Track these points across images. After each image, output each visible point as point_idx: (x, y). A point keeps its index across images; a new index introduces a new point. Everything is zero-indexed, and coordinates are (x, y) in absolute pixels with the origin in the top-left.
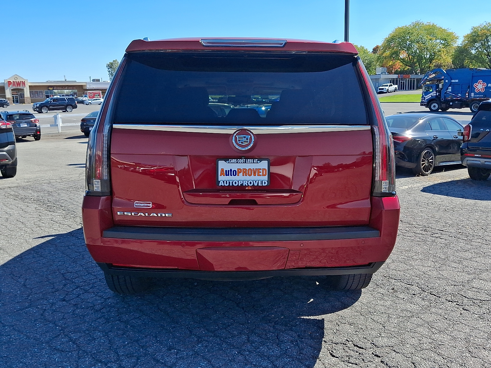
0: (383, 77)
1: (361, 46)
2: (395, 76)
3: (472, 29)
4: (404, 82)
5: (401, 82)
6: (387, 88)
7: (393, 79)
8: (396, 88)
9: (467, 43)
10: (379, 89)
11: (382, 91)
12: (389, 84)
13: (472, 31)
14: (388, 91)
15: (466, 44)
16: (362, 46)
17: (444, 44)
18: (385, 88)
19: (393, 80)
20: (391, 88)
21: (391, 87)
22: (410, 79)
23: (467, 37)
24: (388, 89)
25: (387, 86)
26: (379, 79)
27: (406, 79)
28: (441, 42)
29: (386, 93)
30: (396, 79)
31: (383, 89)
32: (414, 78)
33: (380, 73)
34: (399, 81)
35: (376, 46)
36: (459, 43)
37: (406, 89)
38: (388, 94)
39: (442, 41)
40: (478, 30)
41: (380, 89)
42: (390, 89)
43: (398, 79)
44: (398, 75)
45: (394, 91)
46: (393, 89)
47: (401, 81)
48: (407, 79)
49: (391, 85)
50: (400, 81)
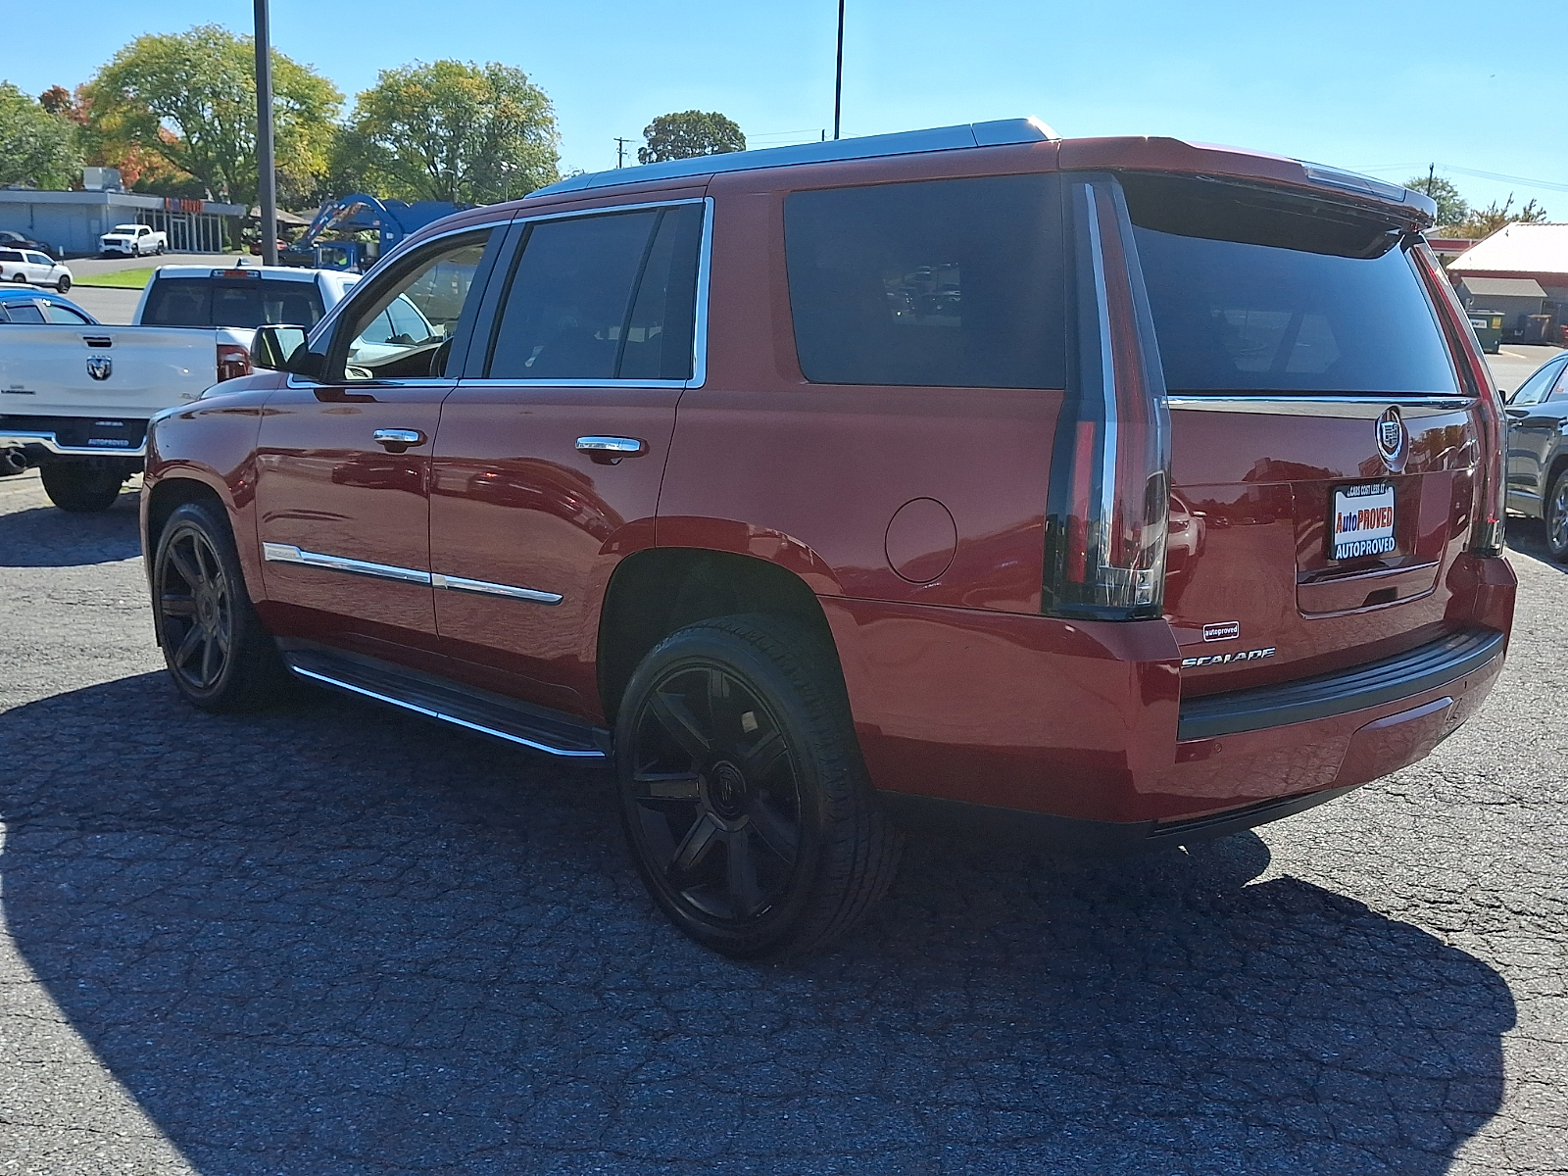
0: (113, 199)
1: (6, 81)
2: (154, 202)
3: (380, 77)
4: (183, 224)
5: (175, 224)
6: (133, 239)
7: (147, 210)
8: (162, 241)
9: (369, 120)
10: (105, 240)
11: (117, 248)
12: (138, 228)
13: (380, 83)
14: (136, 253)
15: (364, 119)
16: (8, 82)
17: (300, 114)
18: (128, 241)
19: (146, 216)
20: (146, 242)
21: (145, 236)
22: (203, 215)
23: (367, 99)
24: (136, 244)
25: (132, 232)
26: (99, 206)
27: (189, 214)
28: (291, 105)
29: (130, 256)
30: (157, 211)
31: (119, 242)
32: (215, 212)
33: (99, 188)
34: (168, 217)
35: (52, 89)
36: (345, 115)
37: (191, 249)
38: (137, 259)
39: (292, 101)
40: (397, 82)
41: (107, 242)
42: (142, 244)
43: (161, 212)
44: (162, 199)
45: (158, 254)
46: (153, 245)
47: (176, 220)
48: (194, 216)
49: (144, 232)
50: (172, 220)
